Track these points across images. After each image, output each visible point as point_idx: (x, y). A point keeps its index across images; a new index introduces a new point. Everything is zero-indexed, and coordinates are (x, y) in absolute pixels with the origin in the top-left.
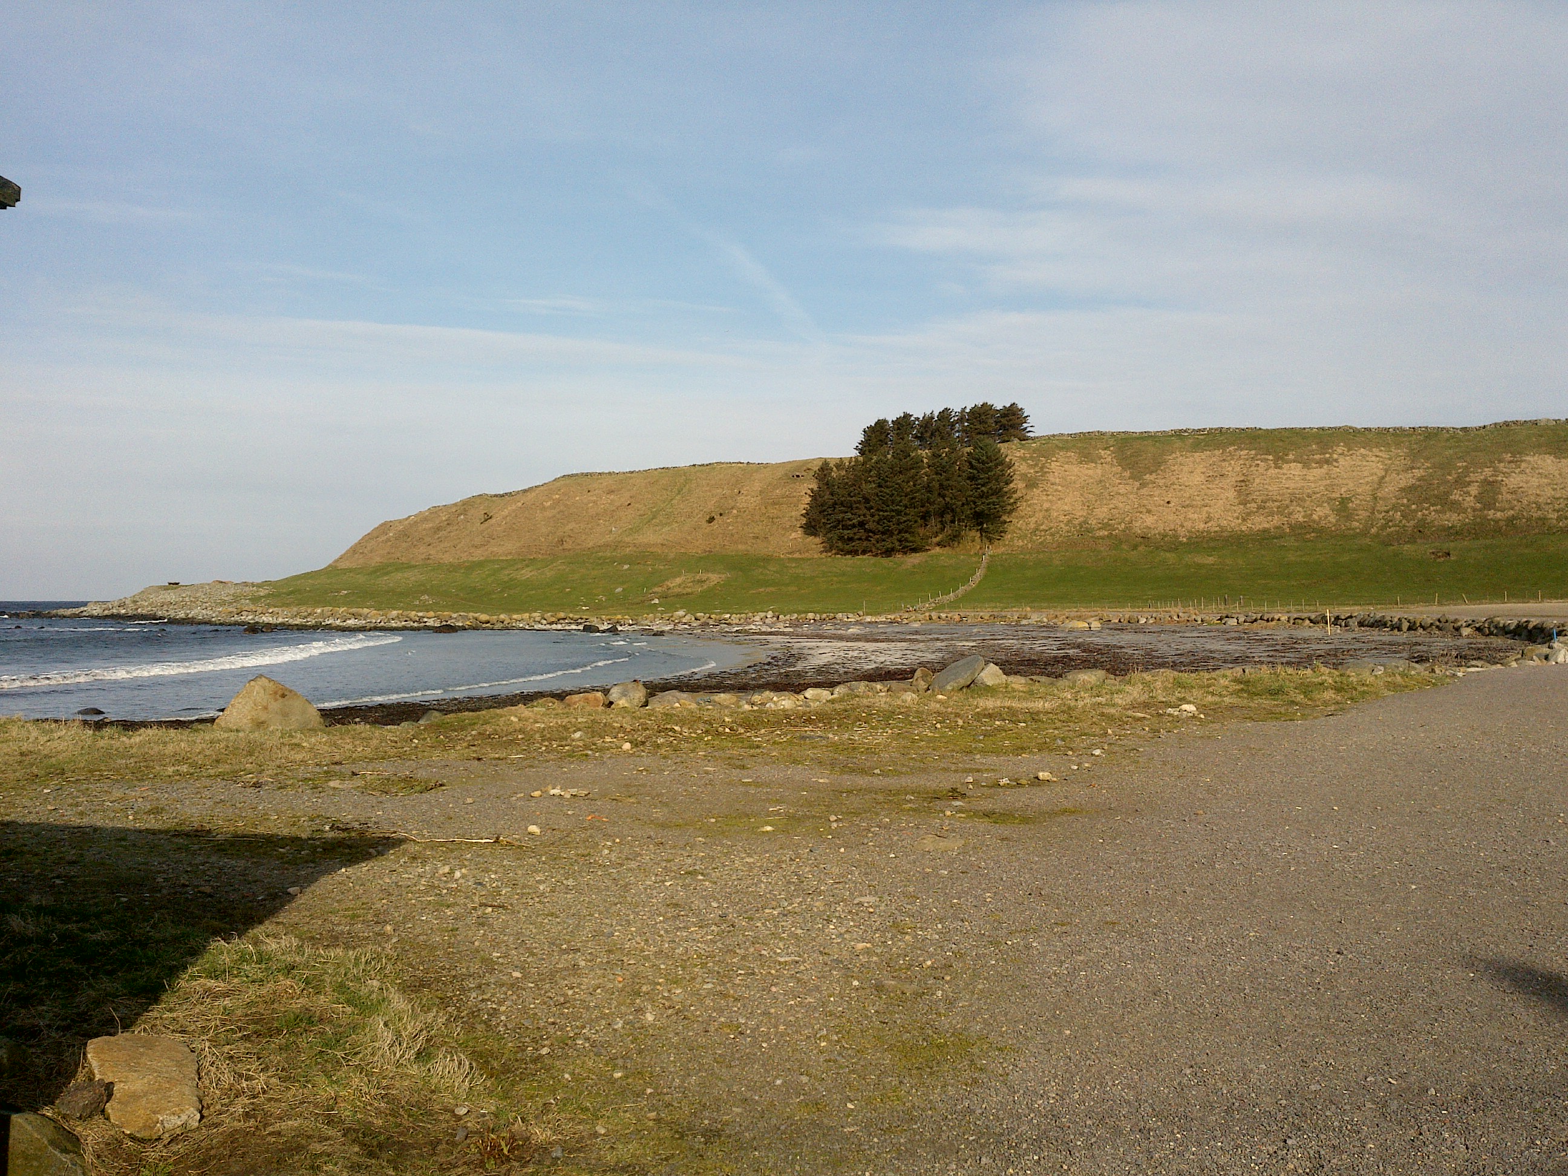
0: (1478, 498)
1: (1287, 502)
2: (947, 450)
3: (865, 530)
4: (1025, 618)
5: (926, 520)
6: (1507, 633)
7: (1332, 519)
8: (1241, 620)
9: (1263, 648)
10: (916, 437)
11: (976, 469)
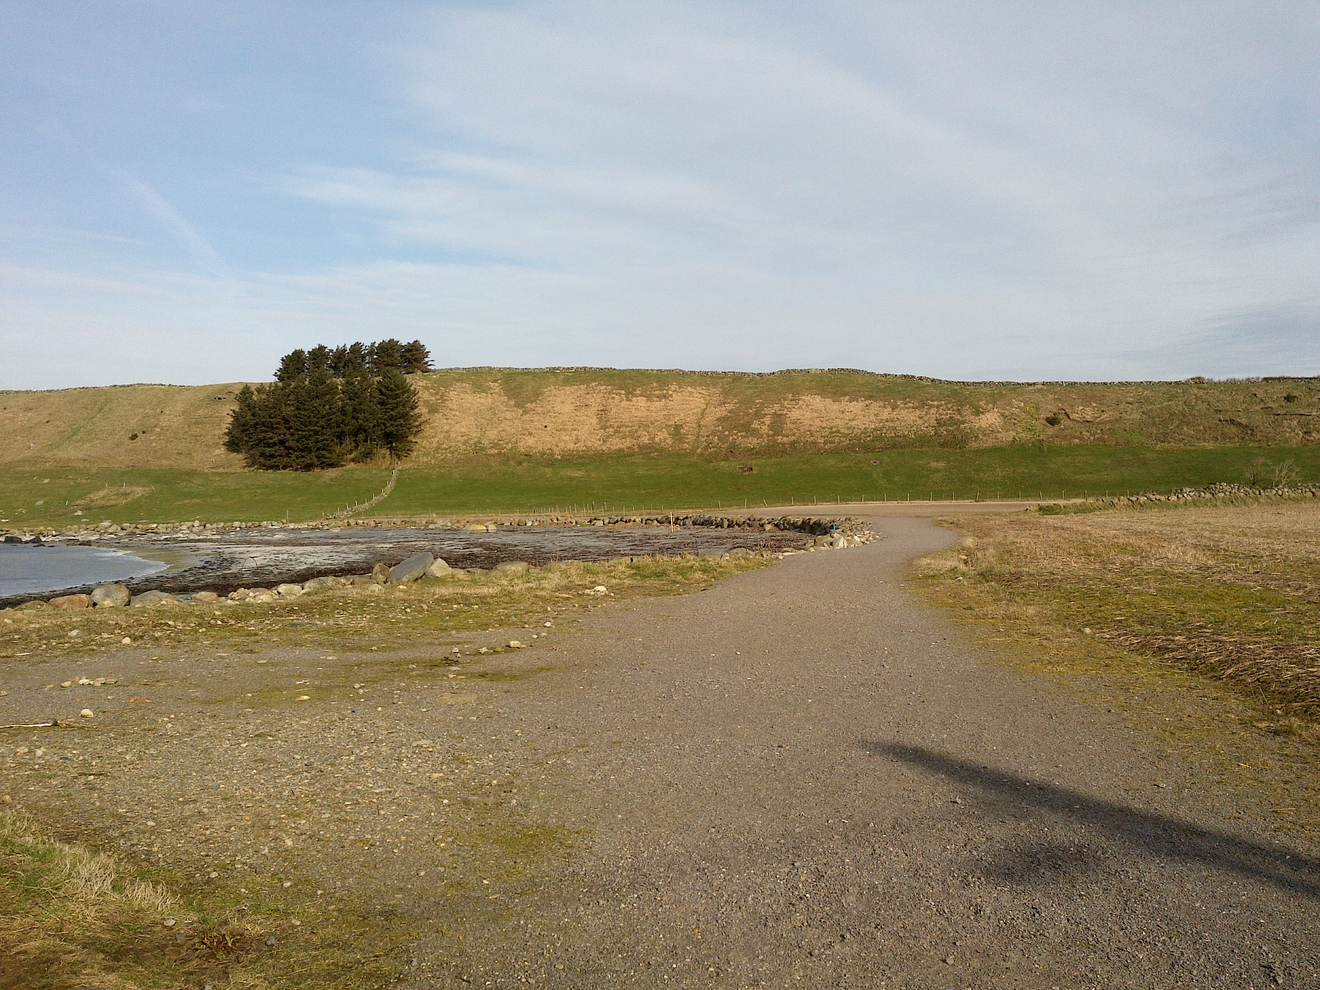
0: (771, 427)
1: (636, 428)
2: (359, 378)
3: (286, 448)
4: (433, 522)
5: (341, 439)
6: (796, 528)
7: (669, 441)
8: (606, 521)
9: (626, 544)
10: (331, 366)
11: (386, 396)
